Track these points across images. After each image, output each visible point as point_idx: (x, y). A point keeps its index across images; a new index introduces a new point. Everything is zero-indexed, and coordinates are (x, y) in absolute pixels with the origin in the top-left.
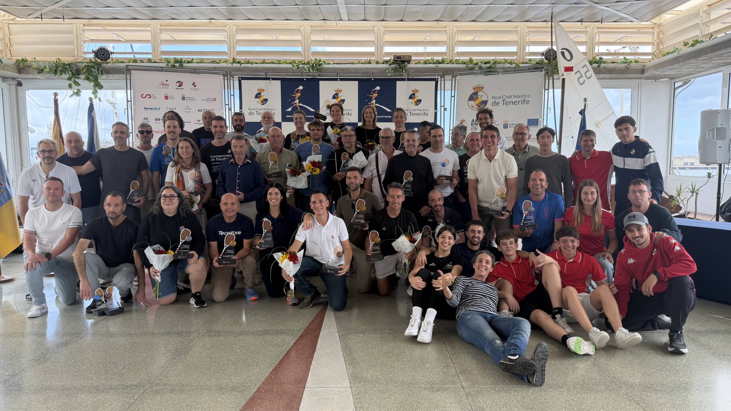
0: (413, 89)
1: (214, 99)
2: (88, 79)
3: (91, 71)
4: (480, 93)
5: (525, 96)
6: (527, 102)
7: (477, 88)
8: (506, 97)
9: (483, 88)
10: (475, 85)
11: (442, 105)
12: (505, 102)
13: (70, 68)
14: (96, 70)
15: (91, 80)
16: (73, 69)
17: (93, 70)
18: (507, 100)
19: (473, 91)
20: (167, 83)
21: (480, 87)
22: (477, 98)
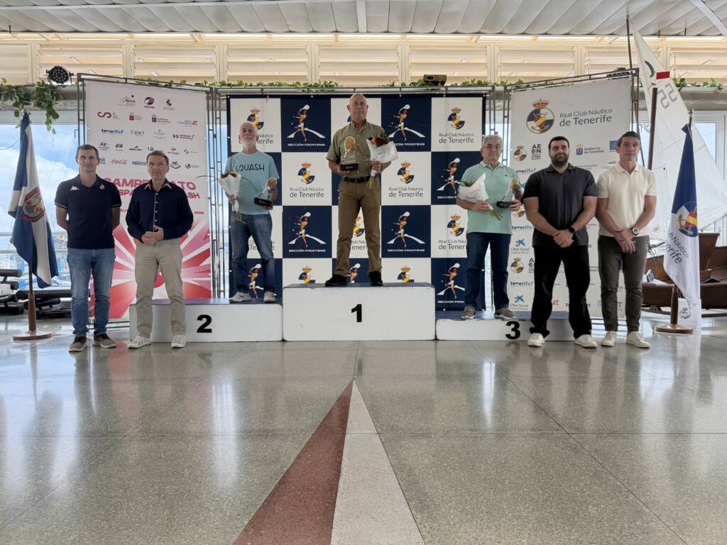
0: (453, 107)
1: (195, 123)
2: (39, 105)
3: (44, 96)
4: (543, 111)
5: (605, 112)
6: (609, 119)
7: (538, 104)
8: (580, 114)
9: (546, 104)
10: (536, 100)
11: (492, 128)
12: (578, 120)
13: (17, 91)
14: (50, 94)
15: (42, 107)
16: (21, 92)
17: (46, 93)
18: (581, 118)
19: (533, 108)
20: (132, 99)
21: (542, 103)
22: (539, 117)
